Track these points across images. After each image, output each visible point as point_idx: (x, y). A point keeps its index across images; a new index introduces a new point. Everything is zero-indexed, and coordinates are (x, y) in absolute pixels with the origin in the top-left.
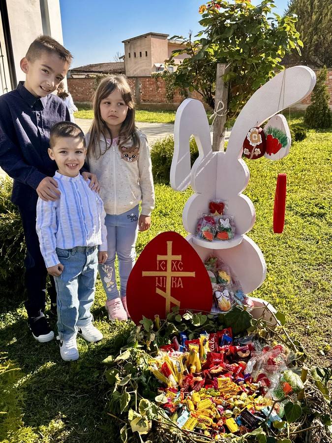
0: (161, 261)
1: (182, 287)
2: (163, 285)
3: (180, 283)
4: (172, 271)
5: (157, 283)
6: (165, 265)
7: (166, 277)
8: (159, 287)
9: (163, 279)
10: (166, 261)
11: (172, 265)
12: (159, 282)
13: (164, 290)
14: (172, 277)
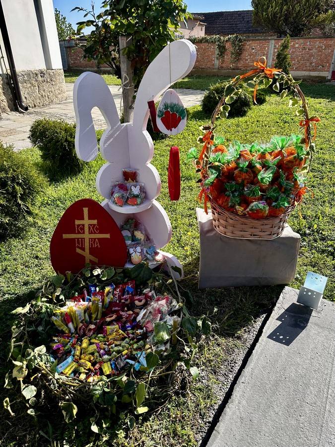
0: (79, 225)
1: (99, 247)
2: (82, 245)
3: (97, 243)
4: (89, 233)
5: (77, 244)
6: (83, 229)
7: (84, 239)
8: (78, 247)
9: (82, 240)
10: (83, 225)
11: (89, 228)
12: (79, 243)
13: (83, 249)
14: (89, 239)
